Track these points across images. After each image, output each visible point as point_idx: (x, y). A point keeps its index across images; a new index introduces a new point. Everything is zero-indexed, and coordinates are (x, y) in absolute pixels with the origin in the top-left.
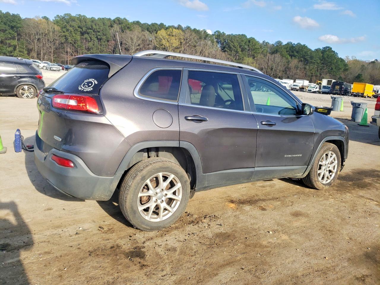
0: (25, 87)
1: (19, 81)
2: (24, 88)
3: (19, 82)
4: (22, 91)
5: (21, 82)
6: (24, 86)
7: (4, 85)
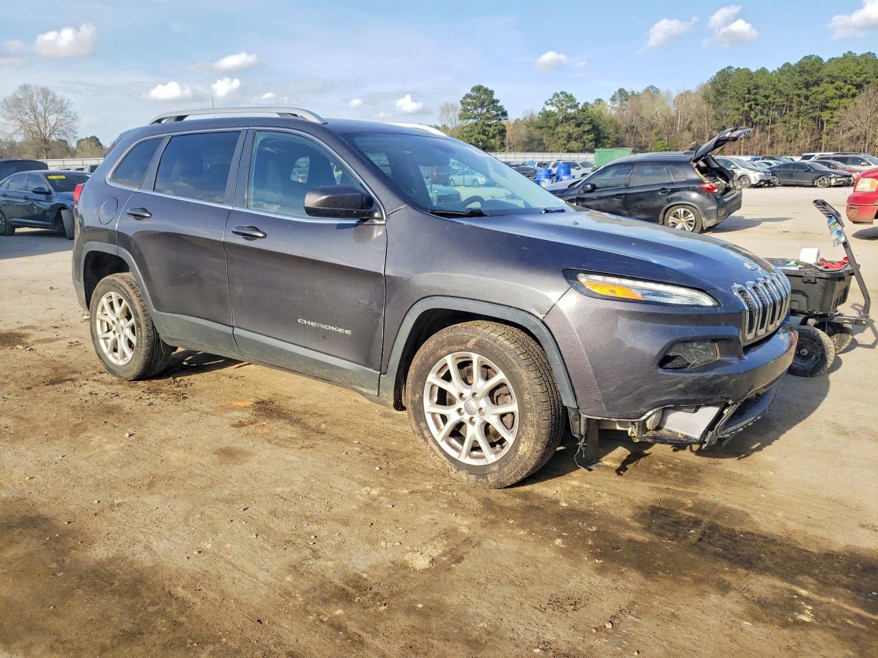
0: (678, 210)
1: (668, 199)
2: (677, 213)
3: (669, 201)
4: (674, 218)
5: (672, 199)
6: (678, 208)
7: (644, 207)
